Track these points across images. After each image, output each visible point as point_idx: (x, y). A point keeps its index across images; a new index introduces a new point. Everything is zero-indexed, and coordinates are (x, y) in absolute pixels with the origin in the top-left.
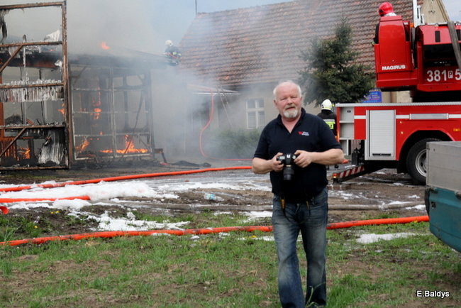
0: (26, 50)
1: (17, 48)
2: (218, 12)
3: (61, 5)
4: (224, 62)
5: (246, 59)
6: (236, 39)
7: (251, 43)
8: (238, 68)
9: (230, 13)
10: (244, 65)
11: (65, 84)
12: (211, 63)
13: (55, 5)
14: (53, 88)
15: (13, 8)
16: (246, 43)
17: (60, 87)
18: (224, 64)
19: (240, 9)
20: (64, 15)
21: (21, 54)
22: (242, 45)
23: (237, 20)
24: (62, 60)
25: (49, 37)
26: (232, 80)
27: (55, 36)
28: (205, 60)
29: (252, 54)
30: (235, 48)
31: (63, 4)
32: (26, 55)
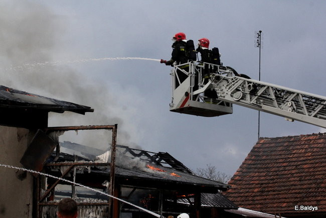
0: (77, 170)
1: (68, 167)
2: (280, 138)
3: (112, 128)
4: (283, 188)
5: (305, 186)
6: (296, 166)
7: (311, 170)
8: (296, 195)
9: (292, 140)
10: (302, 193)
11: (110, 205)
12: (270, 189)
13: (106, 128)
14: (99, 207)
15: (67, 130)
16: (306, 170)
17: (106, 207)
18: (282, 190)
19: (302, 136)
20: (114, 138)
21: (72, 174)
22: (302, 173)
23: (298, 147)
24: (109, 181)
25: (99, 159)
26: (289, 207)
27: (105, 157)
28: (264, 185)
29: (311, 181)
30: (295, 175)
31: (114, 128)
32: (76, 174)
